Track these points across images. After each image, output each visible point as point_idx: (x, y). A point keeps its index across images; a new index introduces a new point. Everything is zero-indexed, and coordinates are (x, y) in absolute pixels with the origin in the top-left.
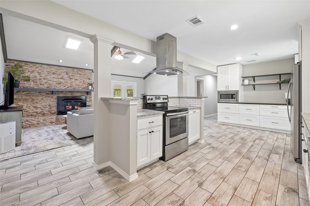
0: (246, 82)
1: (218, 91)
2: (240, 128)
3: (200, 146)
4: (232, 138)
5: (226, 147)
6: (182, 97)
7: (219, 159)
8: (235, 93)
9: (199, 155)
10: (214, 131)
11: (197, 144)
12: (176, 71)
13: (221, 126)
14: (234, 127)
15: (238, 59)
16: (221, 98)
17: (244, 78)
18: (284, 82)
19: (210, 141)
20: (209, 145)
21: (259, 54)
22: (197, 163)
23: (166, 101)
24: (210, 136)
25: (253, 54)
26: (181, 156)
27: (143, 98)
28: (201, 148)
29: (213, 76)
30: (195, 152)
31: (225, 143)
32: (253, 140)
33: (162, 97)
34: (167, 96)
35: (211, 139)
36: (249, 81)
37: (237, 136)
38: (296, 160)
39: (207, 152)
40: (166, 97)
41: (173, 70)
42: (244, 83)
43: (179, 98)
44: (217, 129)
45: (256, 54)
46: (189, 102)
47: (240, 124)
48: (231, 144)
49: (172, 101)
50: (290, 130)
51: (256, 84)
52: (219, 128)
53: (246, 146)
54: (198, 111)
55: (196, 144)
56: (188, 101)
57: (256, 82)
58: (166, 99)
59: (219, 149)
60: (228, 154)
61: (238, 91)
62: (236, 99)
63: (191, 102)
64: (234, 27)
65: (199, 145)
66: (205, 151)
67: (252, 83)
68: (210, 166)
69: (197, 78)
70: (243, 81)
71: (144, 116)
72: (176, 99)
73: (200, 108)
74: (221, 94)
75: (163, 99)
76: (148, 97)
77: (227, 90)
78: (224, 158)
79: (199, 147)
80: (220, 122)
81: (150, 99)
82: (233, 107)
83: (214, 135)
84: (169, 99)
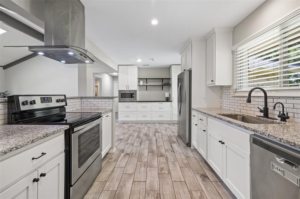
0: (141, 83)
1: (119, 91)
2: (138, 124)
3: (114, 157)
4: (138, 137)
5: (139, 148)
6: (85, 98)
7: (141, 169)
8: (134, 93)
9: (118, 173)
10: (119, 133)
11: (109, 156)
12: (84, 57)
13: (123, 125)
14: (133, 124)
15: (139, 61)
16: (121, 98)
17: (140, 79)
18: (165, 84)
19: (122, 146)
20: (123, 152)
21: (155, 60)
22: (122, 188)
23: (63, 104)
24: (118, 140)
25: (151, 59)
26: (95, 185)
27: (8, 102)
28: (116, 161)
29: (109, 74)
30: (111, 169)
31: (135, 144)
32: (153, 135)
33: (54, 99)
34: (65, 96)
35: (121, 144)
36: (143, 82)
37: (141, 134)
38: (187, 145)
39: (125, 164)
40: (63, 98)
41: (82, 55)
42: (139, 84)
43: (81, 98)
44: (121, 129)
45: (153, 59)
46: (97, 103)
47: (138, 120)
48: (141, 144)
49: (71, 104)
50: (177, 120)
51: (148, 86)
52: (122, 128)
53: (153, 143)
54: (110, 114)
55: (107, 156)
56: (95, 103)
57: (148, 84)
58: (62, 101)
59: (134, 155)
60: (145, 157)
61: (136, 91)
62: (134, 99)
63: (99, 103)
64: (155, 22)
65: (111, 157)
66: (122, 162)
67: (145, 84)
68: (138, 184)
69: (95, 75)
70: (139, 82)
71: (17, 148)
72: (76, 100)
73: (112, 111)
74: (122, 94)
75: (58, 101)
76: (21, 99)
77: (127, 90)
78: (145, 165)
79: (113, 160)
80: (120, 121)
81: (29, 102)
82: (132, 105)
83: (121, 137)
84: (68, 101)
